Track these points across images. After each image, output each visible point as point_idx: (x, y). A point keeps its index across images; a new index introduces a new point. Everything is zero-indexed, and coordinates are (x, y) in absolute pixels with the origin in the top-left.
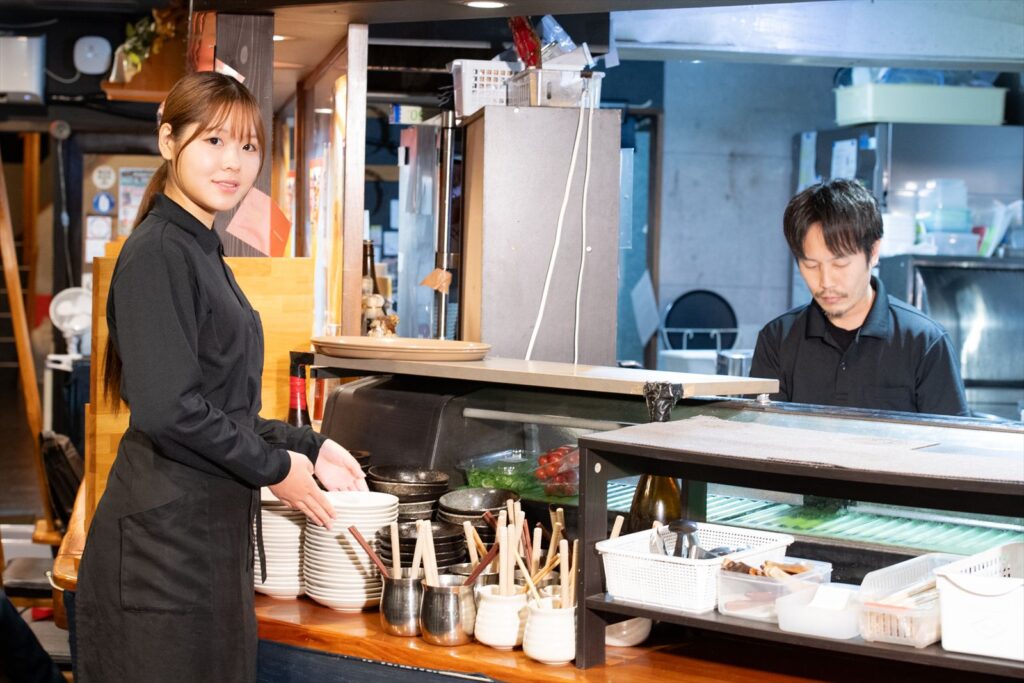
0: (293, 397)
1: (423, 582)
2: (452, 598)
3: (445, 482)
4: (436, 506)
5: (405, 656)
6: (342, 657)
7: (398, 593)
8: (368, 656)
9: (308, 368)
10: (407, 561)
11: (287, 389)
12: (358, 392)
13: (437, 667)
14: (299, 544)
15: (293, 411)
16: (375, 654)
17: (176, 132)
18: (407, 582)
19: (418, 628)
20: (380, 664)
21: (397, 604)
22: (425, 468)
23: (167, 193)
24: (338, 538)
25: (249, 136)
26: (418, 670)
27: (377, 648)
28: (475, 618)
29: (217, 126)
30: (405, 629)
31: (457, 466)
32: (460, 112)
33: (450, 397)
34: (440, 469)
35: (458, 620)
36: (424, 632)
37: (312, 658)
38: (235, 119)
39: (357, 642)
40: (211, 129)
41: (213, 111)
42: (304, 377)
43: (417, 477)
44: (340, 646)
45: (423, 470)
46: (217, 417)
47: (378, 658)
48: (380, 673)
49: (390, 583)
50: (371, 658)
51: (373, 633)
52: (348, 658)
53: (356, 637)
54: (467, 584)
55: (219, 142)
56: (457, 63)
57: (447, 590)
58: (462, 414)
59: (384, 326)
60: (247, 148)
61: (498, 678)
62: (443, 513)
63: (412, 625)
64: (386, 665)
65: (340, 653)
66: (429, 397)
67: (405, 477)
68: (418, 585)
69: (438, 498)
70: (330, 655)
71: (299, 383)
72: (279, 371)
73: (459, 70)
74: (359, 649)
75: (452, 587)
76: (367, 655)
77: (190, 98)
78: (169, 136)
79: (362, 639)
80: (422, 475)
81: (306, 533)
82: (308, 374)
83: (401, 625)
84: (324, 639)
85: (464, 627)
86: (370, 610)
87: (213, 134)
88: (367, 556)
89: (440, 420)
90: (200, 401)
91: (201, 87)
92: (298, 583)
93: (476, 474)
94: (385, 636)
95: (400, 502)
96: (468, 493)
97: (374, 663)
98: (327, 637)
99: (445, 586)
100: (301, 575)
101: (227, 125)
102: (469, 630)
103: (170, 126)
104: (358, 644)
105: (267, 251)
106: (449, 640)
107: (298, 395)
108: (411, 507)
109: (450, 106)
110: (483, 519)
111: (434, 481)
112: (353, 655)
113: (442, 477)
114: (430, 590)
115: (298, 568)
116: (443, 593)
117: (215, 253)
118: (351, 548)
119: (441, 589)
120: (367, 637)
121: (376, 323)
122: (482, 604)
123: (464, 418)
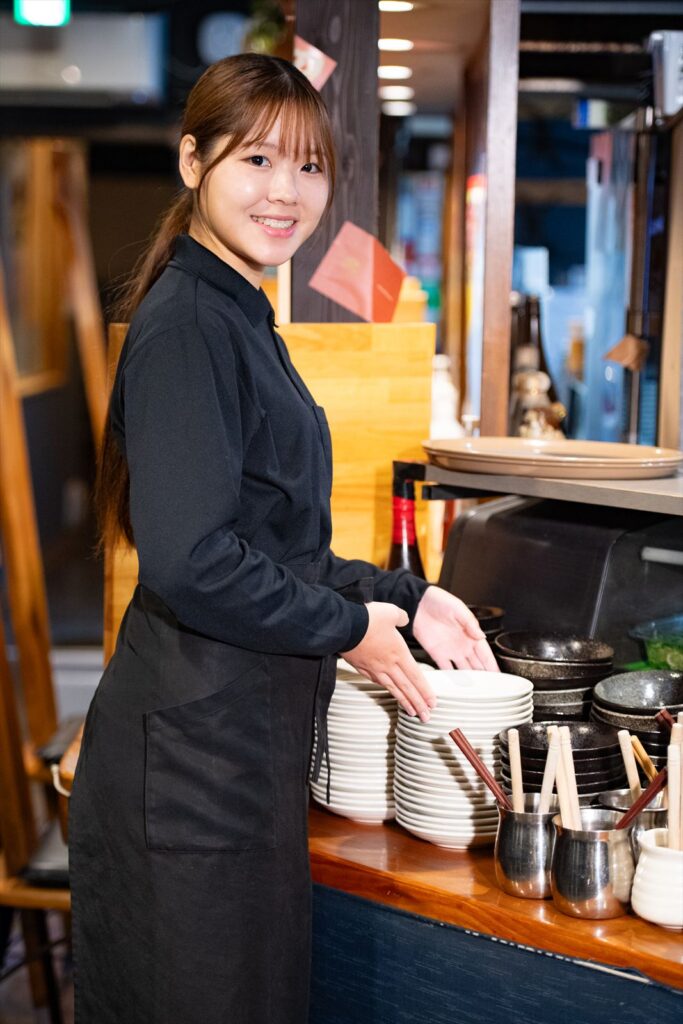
0: (397, 528)
1: (556, 821)
2: (598, 846)
3: (608, 660)
4: (589, 696)
5: (524, 930)
6: (437, 924)
7: (520, 834)
8: (473, 927)
9: (418, 486)
10: (533, 783)
11: (389, 513)
12: (493, 519)
13: (573, 954)
14: (387, 747)
15: (396, 547)
16: (484, 924)
17: (202, 148)
18: (535, 819)
19: (547, 885)
20: (490, 940)
21: (518, 850)
22: (581, 636)
23: (193, 234)
24: (434, 742)
25: (308, 152)
26: (543, 954)
27: (487, 916)
28: (632, 878)
29: (257, 139)
30: (531, 887)
31: (632, 633)
32: (662, 108)
33: (621, 532)
34: (604, 638)
35: (607, 880)
36: (556, 895)
37: (396, 922)
38: (285, 126)
39: (458, 903)
40: (249, 144)
41: (255, 116)
42: (412, 498)
43: (569, 648)
44: (436, 907)
45: (578, 639)
46: (255, 562)
47: (487, 931)
48: (491, 954)
49: (508, 817)
50: (477, 929)
51: (483, 890)
52: (445, 926)
53: (457, 897)
54: (621, 826)
55: (265, 163)
56: (656, 36)
57: (593, 835)
58: (639, 555)
59: (542, 420)
60: (307, 168)
61: (659, 978)
62: (599, 708)
63: (541, 880)
64: (498, 942)
65: (434, 917)
66: (592, 530)
67: (550, 650)
68: (549, 824)
69: (593, 685)
70: (421, 920)
71: (405, 508)
72: (379, 487)
73: (660, 46)
74: (460, 914)
75: (599, 832)
76: (471, 925)
77: (220, 96)
78: (193, 154)
79: (466, 900)
80: (576, 645)
81: (397, 732)
82: (418, 492)
83: (525, 880)
84: (414, 895)
85: (614, 892)
86: (478, 851)
87: (252, 151)
88: (473, 770)
89: (607, 566)
90: (233, 541)
91: (240, 79)
92: (385, 803)
93: (658, 645)
94: (500, 897)
95: (534, 689)
96: (640, 677)
97: (481, 937)
98: (418, 893)
99: (589, 829)
100: (390, 791)
101: (274, 137)
102: (623, 895)
103: (193, 139)
104: (460, 907)
105: (368, 314)
106: (594, 911)
107: (404, 523)
108: (555, 697)
109: (650, 100)
110: (657, 720)
111: (593, 657)
112: (453, 923)
113: (604, 652)
114: (565, 833)
115: (386, 781)
116: (584, 841)
117: (264, 324)
118: (454, 758)
119: (581, 834)
120: (475, 896)
121: (531, 416)
122: (643, 859)
123: (642, 562)
